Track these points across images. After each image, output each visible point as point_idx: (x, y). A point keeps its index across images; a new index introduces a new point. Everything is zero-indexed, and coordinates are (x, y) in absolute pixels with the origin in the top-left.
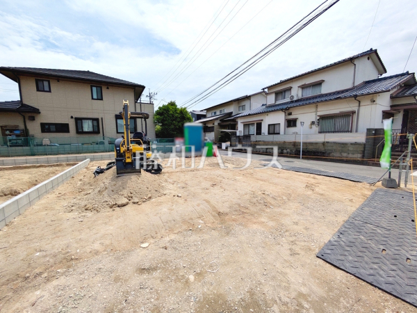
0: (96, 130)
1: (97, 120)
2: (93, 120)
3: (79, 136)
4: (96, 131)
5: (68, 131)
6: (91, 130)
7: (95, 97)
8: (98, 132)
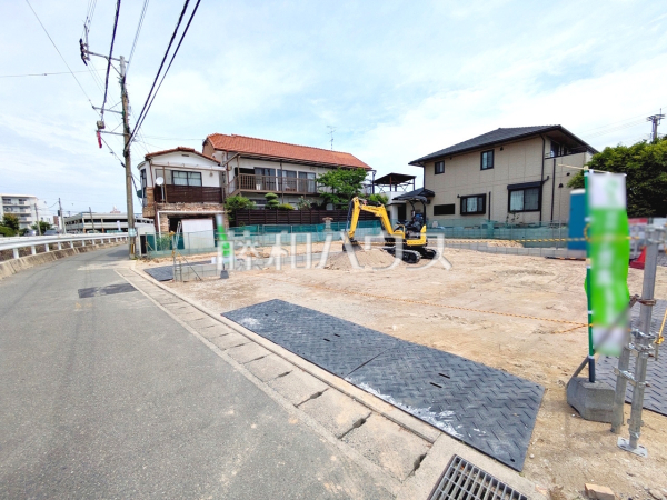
0: (481, 209)
1: (484, 196)
2: (478, 196)
3: (463, 217)
4: (481, 211)
5: (453, 212)
6: (475, 210)
7: (485, 165)
8: (483, 212)
